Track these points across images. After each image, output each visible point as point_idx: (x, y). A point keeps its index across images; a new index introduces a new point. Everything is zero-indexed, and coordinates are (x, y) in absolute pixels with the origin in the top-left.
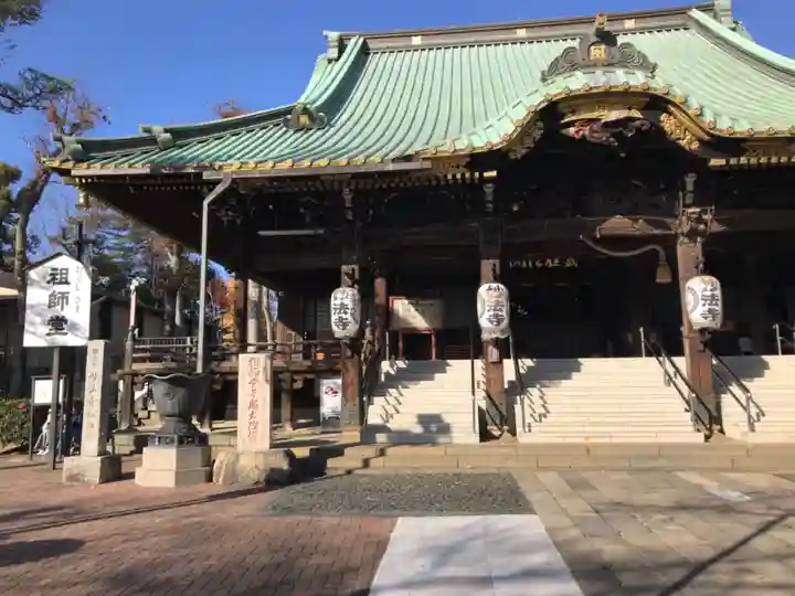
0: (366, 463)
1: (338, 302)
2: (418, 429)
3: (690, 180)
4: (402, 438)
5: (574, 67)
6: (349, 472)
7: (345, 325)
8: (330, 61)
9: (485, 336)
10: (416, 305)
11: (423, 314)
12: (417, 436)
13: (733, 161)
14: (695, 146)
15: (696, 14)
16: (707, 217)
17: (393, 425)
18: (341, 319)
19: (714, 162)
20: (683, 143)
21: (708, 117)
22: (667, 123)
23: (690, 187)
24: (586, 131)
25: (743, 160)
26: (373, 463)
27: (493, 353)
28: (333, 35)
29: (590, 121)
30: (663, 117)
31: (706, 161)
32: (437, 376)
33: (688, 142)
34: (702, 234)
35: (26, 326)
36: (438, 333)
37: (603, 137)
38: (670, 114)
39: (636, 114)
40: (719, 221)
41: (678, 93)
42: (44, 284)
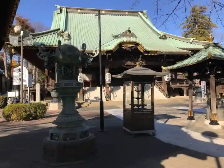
0: (88, 105)
1: (80, 76)
2: (95, 99)
3: (141, 56)
4: (93, 101)
5: (124, 36)
6: (86, 107)
7: (81, 81)
8: (58, 14)
9: (107, 83)
10: (86, 75)
11: (88, 77)
12: (95, 100)
13: (148, 54)
14: (143, 52)
15: (140, 13)
16: (143, 62)
17: (90, 99)
18: (80, 79)
19: (145, 54)
20: (141, 51)
21: (145, 47)
22: (139, 47)
23: (141, 57)
24: (126, 48)
25: (149, 54)
26: (90, 105)
27: (108, 86)
28: (58, 7)
29: (127, 46)
30: (138, 46)
31: (144, 54)
32: (95, 90)
33: (142, 51)
34: (142, 65)
35: (14, 81)
36: (91, 81)
37: (129, 49)
38: (139, 46)
39: (134, 45)
40: (145, 63)
41: (141, 43)
42: (17, 72)
